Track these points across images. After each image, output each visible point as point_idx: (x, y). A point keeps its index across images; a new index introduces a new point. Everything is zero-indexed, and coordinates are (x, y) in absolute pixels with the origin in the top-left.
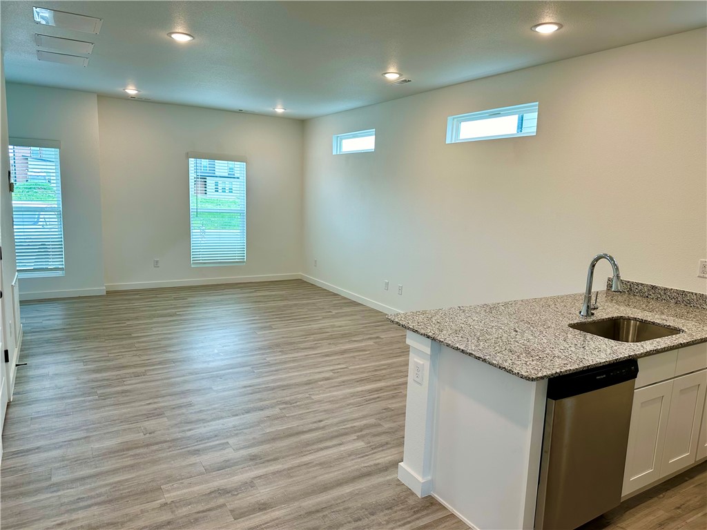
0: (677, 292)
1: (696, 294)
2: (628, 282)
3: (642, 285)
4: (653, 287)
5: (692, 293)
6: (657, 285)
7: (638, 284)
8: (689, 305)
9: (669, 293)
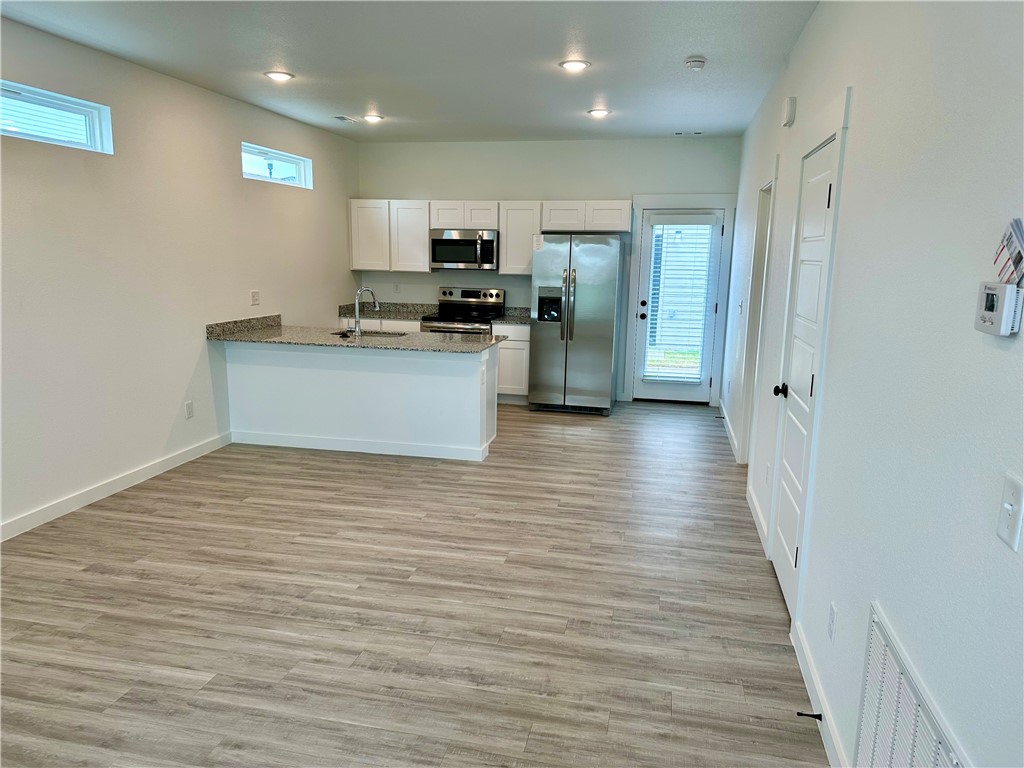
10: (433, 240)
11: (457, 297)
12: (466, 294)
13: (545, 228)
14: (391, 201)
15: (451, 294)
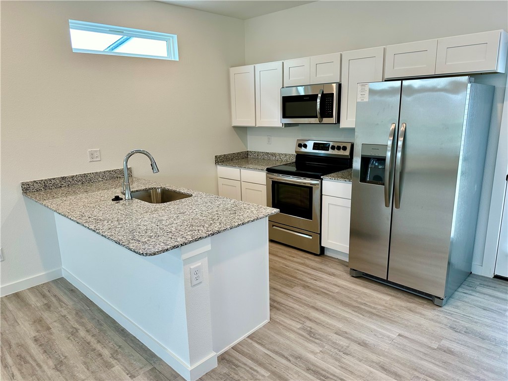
0: (81, 176)
1: (93, 173)
2: (42, 181)
3: (54, 179)
4: (63, 178)
5: (90, 174)
6: (65, 176)
7: (50, 180)
8: (90, 182)
9: (75, 179)
10: (284, 98)
11: (310, 149)
12: (317, 146)
13: (387, 76)
14: (256, 65)
15: (305, 146)
